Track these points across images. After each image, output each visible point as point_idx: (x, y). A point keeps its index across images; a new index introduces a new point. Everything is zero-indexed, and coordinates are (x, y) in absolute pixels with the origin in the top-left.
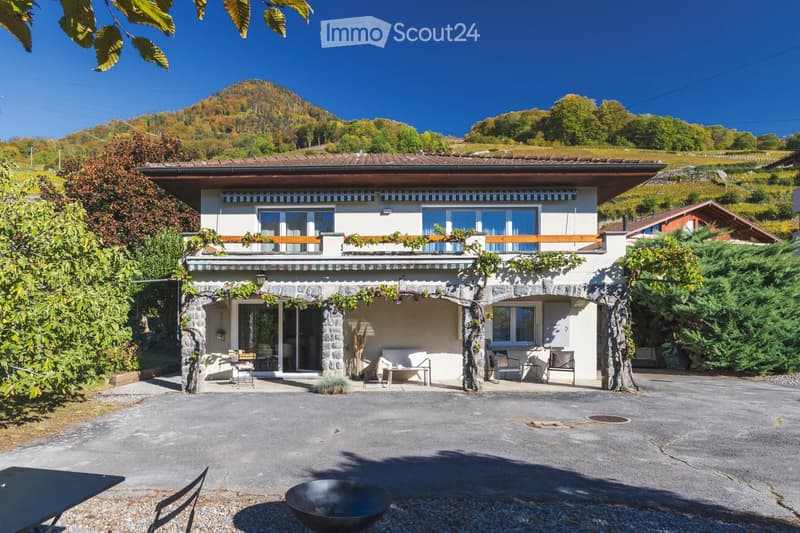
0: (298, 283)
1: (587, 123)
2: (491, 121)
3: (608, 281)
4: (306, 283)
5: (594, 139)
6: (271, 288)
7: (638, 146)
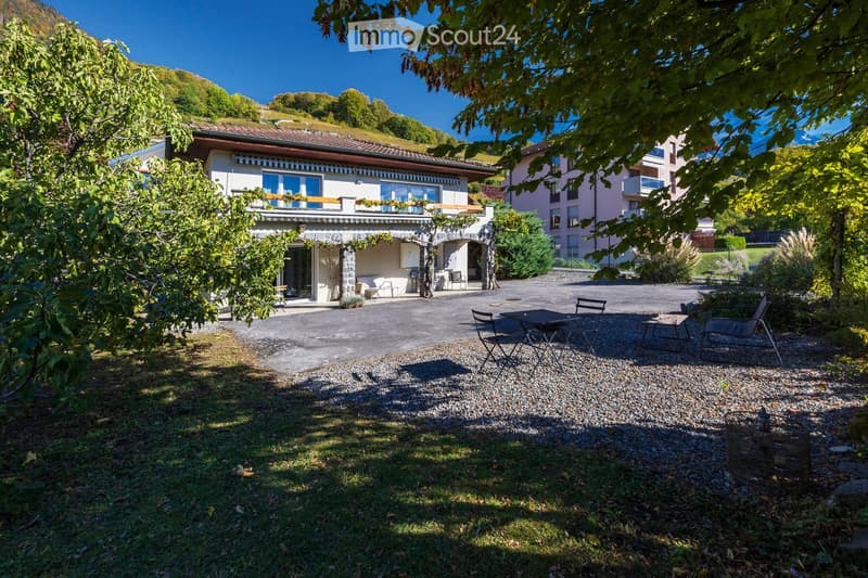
0: (325, 232)
1: (364, 112)
2: (292, 96)
3: (486, 231)
4: (331, 232)
5: (369, 125)
6: (307, 235)
7: (396, 135)
